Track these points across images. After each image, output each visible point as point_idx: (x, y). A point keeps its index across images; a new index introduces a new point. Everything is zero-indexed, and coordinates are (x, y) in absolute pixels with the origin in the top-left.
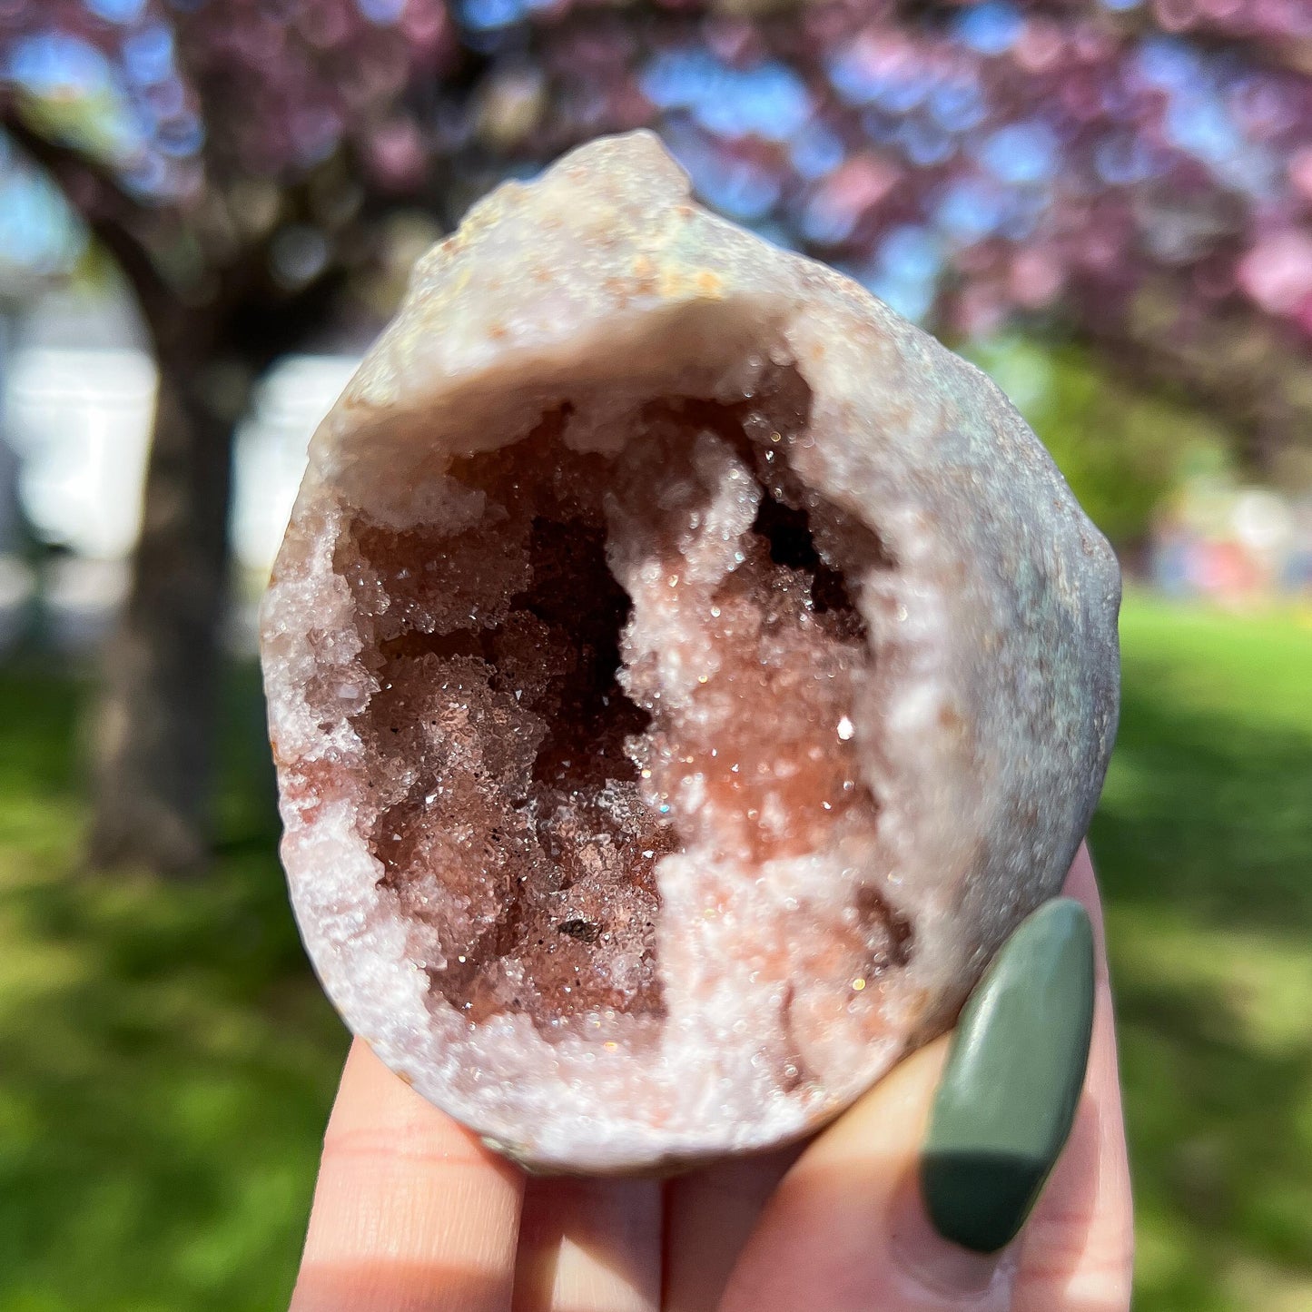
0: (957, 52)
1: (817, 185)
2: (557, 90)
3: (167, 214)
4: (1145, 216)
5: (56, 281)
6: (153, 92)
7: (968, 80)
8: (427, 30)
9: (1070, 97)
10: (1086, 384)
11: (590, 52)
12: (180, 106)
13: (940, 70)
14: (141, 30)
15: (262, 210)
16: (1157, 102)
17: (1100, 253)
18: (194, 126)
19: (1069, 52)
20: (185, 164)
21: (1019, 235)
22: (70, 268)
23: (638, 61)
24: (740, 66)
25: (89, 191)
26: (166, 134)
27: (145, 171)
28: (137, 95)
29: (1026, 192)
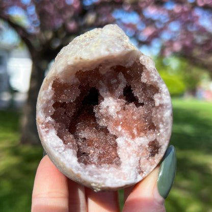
0: (164, 10)
1: (141, 31)
2: (98, 16)
3: (34, 36)
4: (195, 36)
5: (16, 47)
6: (32, 16)
7: (166, 14)
8: (77, 6)
9: (183, 17)
10: (185, 64)
11: (104, 9)
12: (36, 18)
13: (161, 12)
14: (30, 6)
15: (49, 35)
16: (197, 17)
17: (188, 43)
18: (39, 22)
19: (183, 10)
20: (37, 28)
21: (174, 40)
22: (18, 45)
23: (112, 11)
24: (128, 12)
25: (21, 32)
26: (34, 23)
27: (30, 29)
28: (29, 17)
29: (175, 32)
